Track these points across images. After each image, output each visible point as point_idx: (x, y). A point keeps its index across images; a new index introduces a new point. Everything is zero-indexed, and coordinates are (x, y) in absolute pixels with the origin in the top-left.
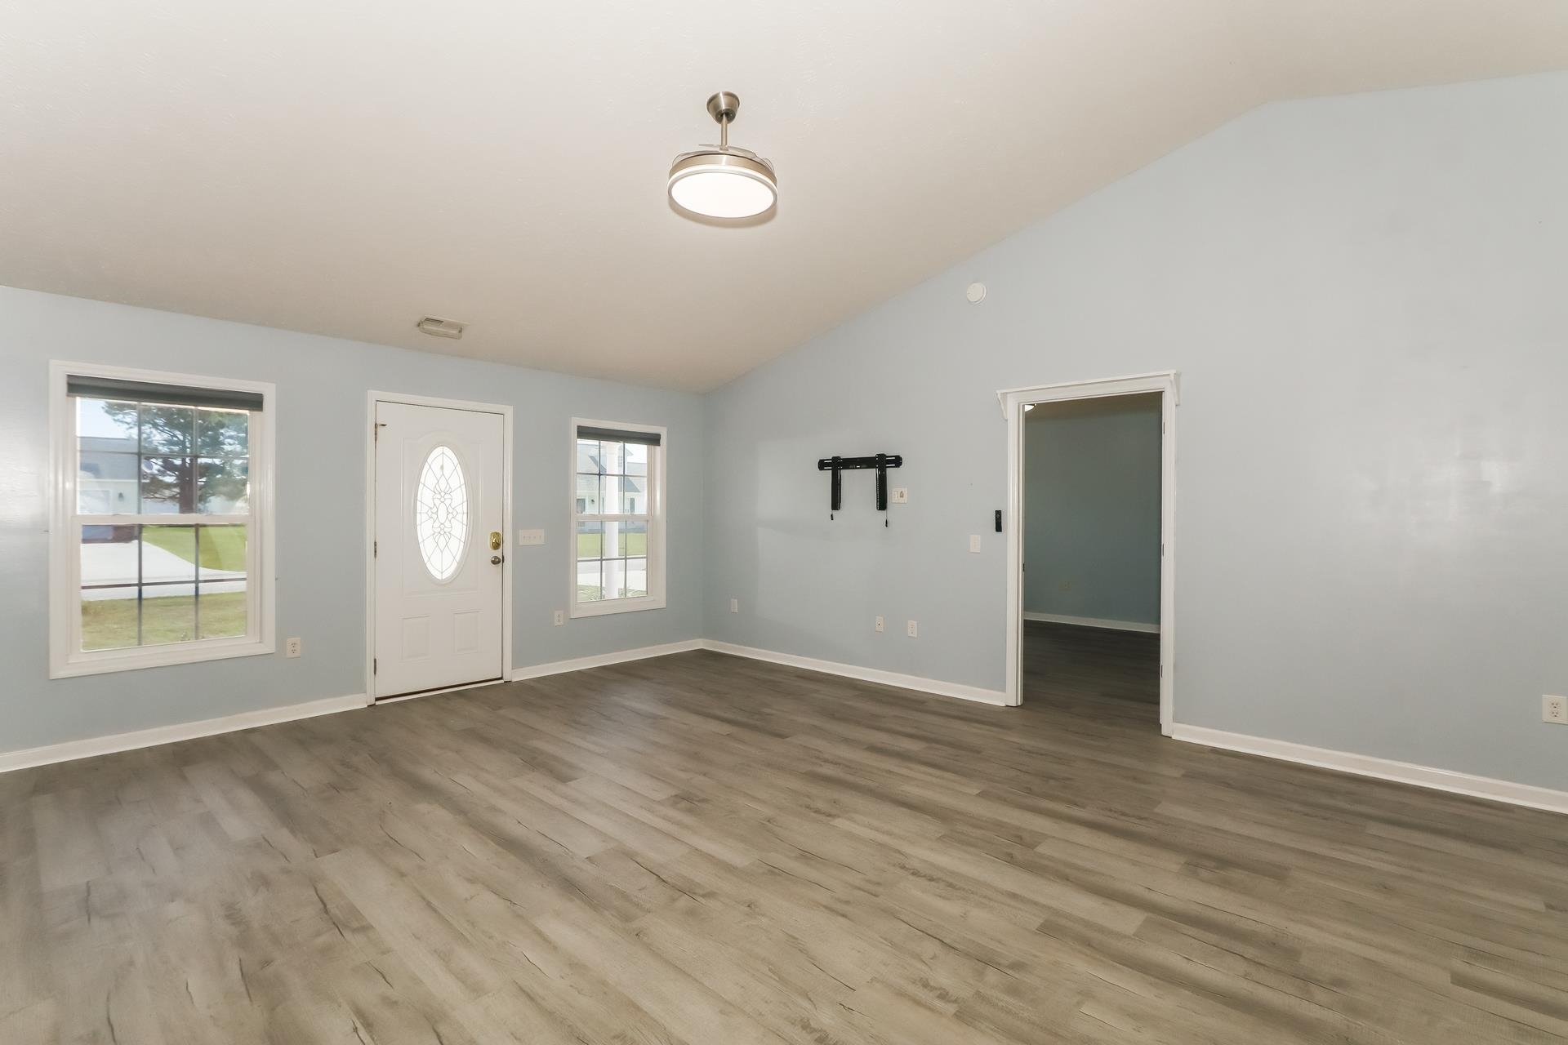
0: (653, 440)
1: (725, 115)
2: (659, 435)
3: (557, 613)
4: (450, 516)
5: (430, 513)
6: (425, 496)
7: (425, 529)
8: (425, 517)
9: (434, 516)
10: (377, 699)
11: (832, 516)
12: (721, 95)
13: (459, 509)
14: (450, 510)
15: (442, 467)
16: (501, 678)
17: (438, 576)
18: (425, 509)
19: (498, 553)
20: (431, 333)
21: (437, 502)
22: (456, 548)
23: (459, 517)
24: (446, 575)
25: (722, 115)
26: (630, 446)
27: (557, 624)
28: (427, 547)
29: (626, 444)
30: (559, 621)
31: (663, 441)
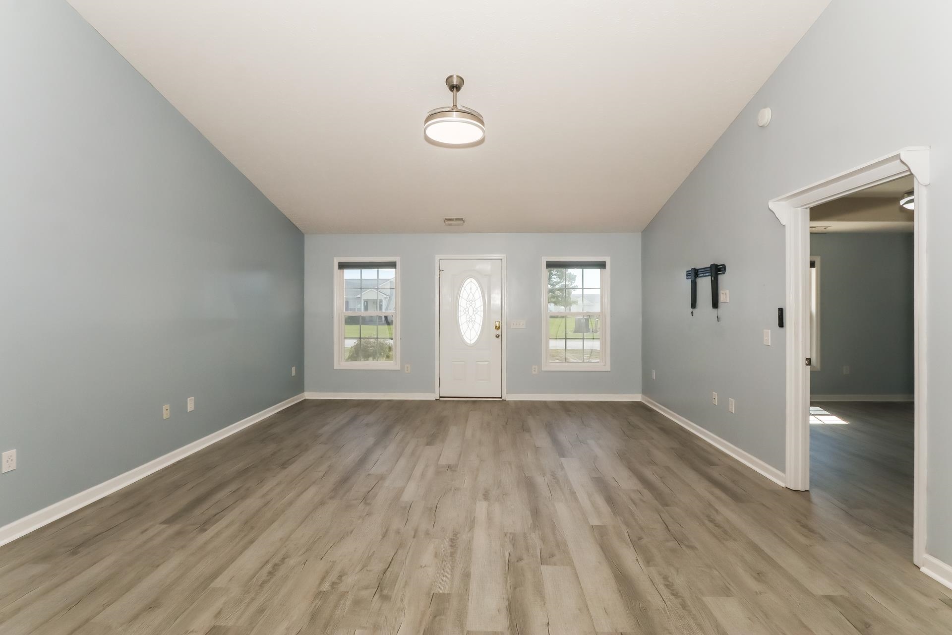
0: (602, 265)
1: (455, 87)
2: (605, 262)
3: (534, 367)
4: (475, 313)
5: (465, 311)
6: (462, 303)
7: (462, 319)
8: (463, 313)
9: (467, 313)
10: (440, 397)
11: (692, 312)
12: (455, 76)
13: (479, 309)
14: (474, 310)
15: (471, 289)
16: (501, 398)
17: (469, 342)
18: (462, 309)
19: (499, 332)
20: (450, 225)
21: (468, 306)
22: (478, 328)
23: (479, 313)
24: (473, 342)
25: (453, 87)
26: (588, 271)
27: (534, 373)
28: (463, 328)
29: (584, 270)
30: (535, 371)
31: (608, 265)
